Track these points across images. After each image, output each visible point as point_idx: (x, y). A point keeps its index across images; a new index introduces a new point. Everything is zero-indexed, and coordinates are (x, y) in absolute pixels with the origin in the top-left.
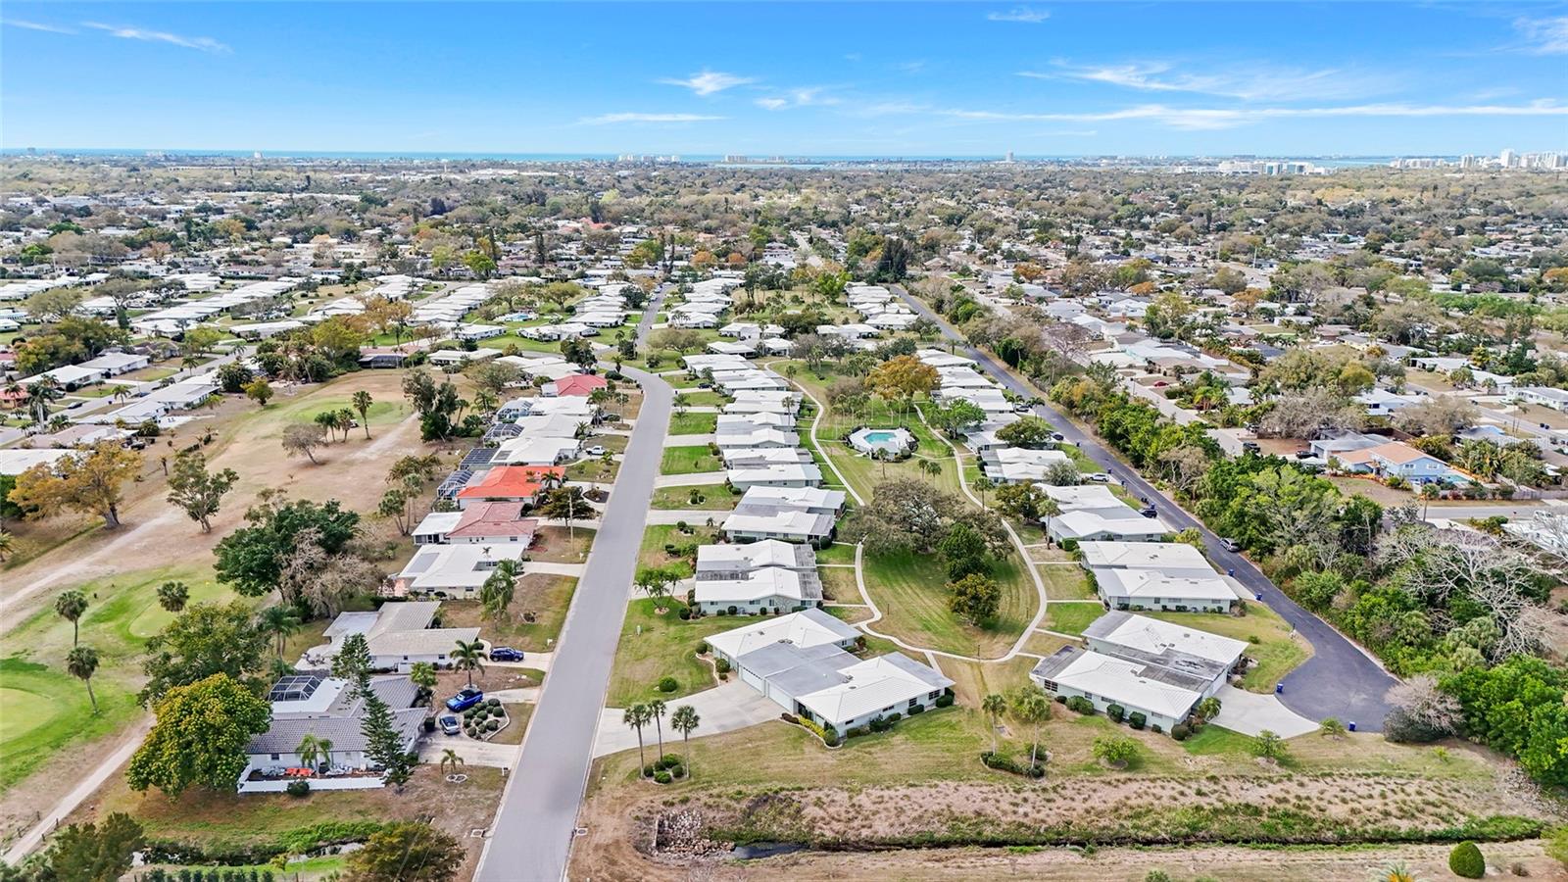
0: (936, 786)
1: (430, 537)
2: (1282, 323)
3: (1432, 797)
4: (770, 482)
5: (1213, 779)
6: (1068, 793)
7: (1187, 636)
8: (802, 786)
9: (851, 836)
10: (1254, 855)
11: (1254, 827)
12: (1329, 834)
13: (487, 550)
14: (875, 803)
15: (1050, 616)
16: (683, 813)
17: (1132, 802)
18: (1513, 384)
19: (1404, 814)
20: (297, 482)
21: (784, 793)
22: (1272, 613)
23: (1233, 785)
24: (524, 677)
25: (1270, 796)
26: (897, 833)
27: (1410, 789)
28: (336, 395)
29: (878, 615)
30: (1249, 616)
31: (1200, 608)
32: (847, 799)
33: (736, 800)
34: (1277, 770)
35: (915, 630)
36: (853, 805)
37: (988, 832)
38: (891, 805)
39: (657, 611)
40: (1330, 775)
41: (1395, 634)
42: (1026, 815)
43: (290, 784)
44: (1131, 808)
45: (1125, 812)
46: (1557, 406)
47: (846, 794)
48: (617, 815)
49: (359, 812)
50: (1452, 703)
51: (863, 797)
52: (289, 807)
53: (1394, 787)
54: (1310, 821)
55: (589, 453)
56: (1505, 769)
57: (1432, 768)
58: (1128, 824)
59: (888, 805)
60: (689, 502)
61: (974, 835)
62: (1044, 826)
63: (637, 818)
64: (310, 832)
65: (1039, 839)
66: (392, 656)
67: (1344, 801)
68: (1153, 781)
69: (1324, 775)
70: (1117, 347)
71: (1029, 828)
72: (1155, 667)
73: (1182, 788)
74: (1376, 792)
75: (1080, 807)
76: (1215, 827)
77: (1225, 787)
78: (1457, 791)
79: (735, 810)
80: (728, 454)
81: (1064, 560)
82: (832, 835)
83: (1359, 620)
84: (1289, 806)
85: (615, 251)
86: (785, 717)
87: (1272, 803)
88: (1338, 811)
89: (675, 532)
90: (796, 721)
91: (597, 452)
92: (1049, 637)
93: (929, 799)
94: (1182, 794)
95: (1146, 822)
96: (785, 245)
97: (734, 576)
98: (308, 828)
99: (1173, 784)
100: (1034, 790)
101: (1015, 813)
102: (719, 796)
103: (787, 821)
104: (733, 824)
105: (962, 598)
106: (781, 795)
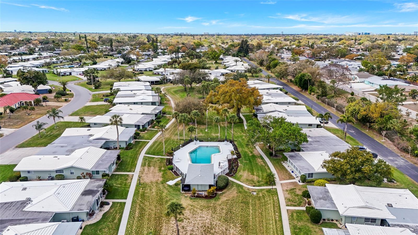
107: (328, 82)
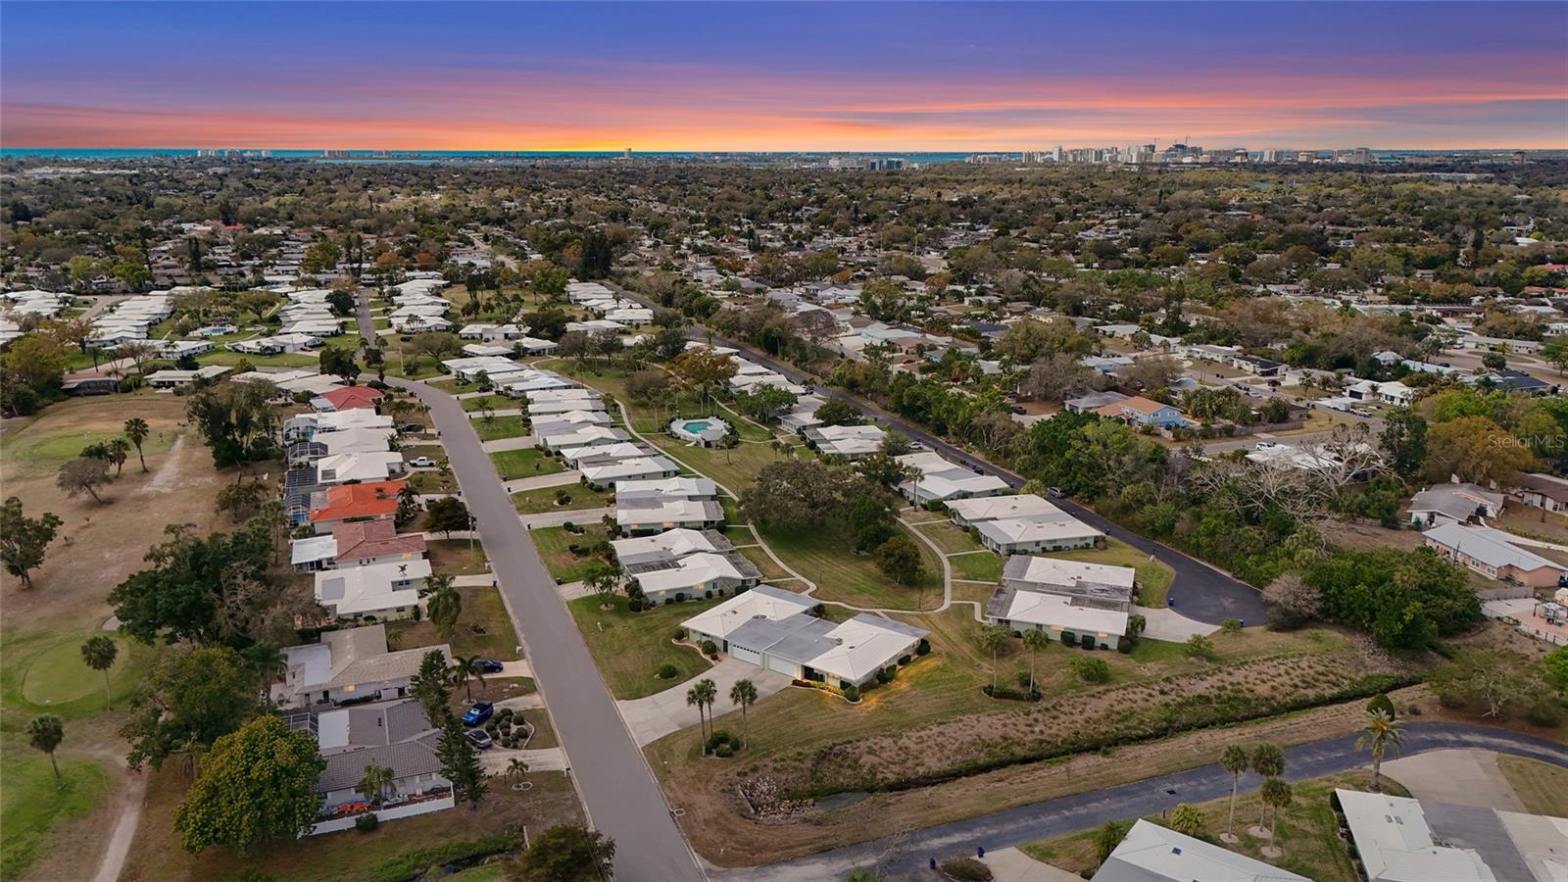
0: (961, 720)
1: (312, 563)
2: (971, 302)
3: (1321, 669)
4: (630, 477)
5: (1167, 680)
6: (1066, 709)
7: (1088, 568)
8: (850, 738)
9: (910, 774)
10: (1228, 733)
11: (1210, 713)
12: (1264, 709)
13: (403, 569)
14: (918, 743)
15: (956, 568)
16: (758, 780)
17: (1117, 708)
18: (1180, 343)
19: (1308, 685)
20: (94, 525)
21: (838, 747)
22: (1124, 544)
23: (1183, 682)
24: (516, 685)
25: (1212, 687)
26: (946, 766)
27: (1304, 664)
28: (60, 428)
29: (813, 587)
30: (1110, 549)
31: (1072, 546)
32: (893, 745)
33: (800, 760)
34: (1209, 666)
35: (853, 594)
36: (900, 749)
37: (1019, 751)
38: (931, 743)
39: (603, 607)
40: (1246, 663)
41: (1237, 547)
42: (1042, 732)
43: (357, 820)
44: (1119, 713)
45: (1116, 717)
46: (1220, 359)
47: (890, 740)
48: (702, 791)
49: (440, 835)
50: (1316, 594)
51: (905, 739)
52: (362, 842)
53: (1291, 665)
54: (1247, 701)
55: (414, 465)
56: (1359, 640)
57: (1311, 646)
58: (1121, 726)
59: (929, 743)
60: (556, 503)
61: (1008, 756)
62: (1060, 739)
63: (723, 791)
64: (401, 862)
65: (1059, 750)
66: (370, 683)
67: (1264, 682)
68: (1124, 689)
69: (1242, 664)
70: (852, 331)
71: (1049, 743)
72: (1079, 595)
73: (1149, 691)
74: (1282, 671)
75: (1080, 719)
76: (1184, 718)
77: (1178, 685)
78: (1334, 661)
79: (802, 769)
80: (569, 454)
81: (937, 521)
82: (894, 776)
83: (1204, 541)
84: (1228, 692)
85: (280, 256)
86: (796, 682)
87: (1217, 692)
88: (1263, 690)
89: (564, 533)
90: (808, 685)
91: (423, 463)
92: (969, 585)
93: (959, 733)
94: (1150, 695)
95: (1133, 723)
96: (461, 244)
97: (664, 566)
98: (397, 858)
99: (1140, 689)
100: (1039, 711)
101: (1033, 732)
102: (783, 760)
103: (849, 772)
104: (805, 782)
105: (892, 560)
106: (836, 749)
107: (807, 338)
